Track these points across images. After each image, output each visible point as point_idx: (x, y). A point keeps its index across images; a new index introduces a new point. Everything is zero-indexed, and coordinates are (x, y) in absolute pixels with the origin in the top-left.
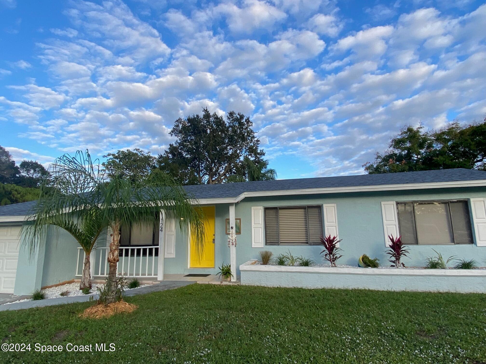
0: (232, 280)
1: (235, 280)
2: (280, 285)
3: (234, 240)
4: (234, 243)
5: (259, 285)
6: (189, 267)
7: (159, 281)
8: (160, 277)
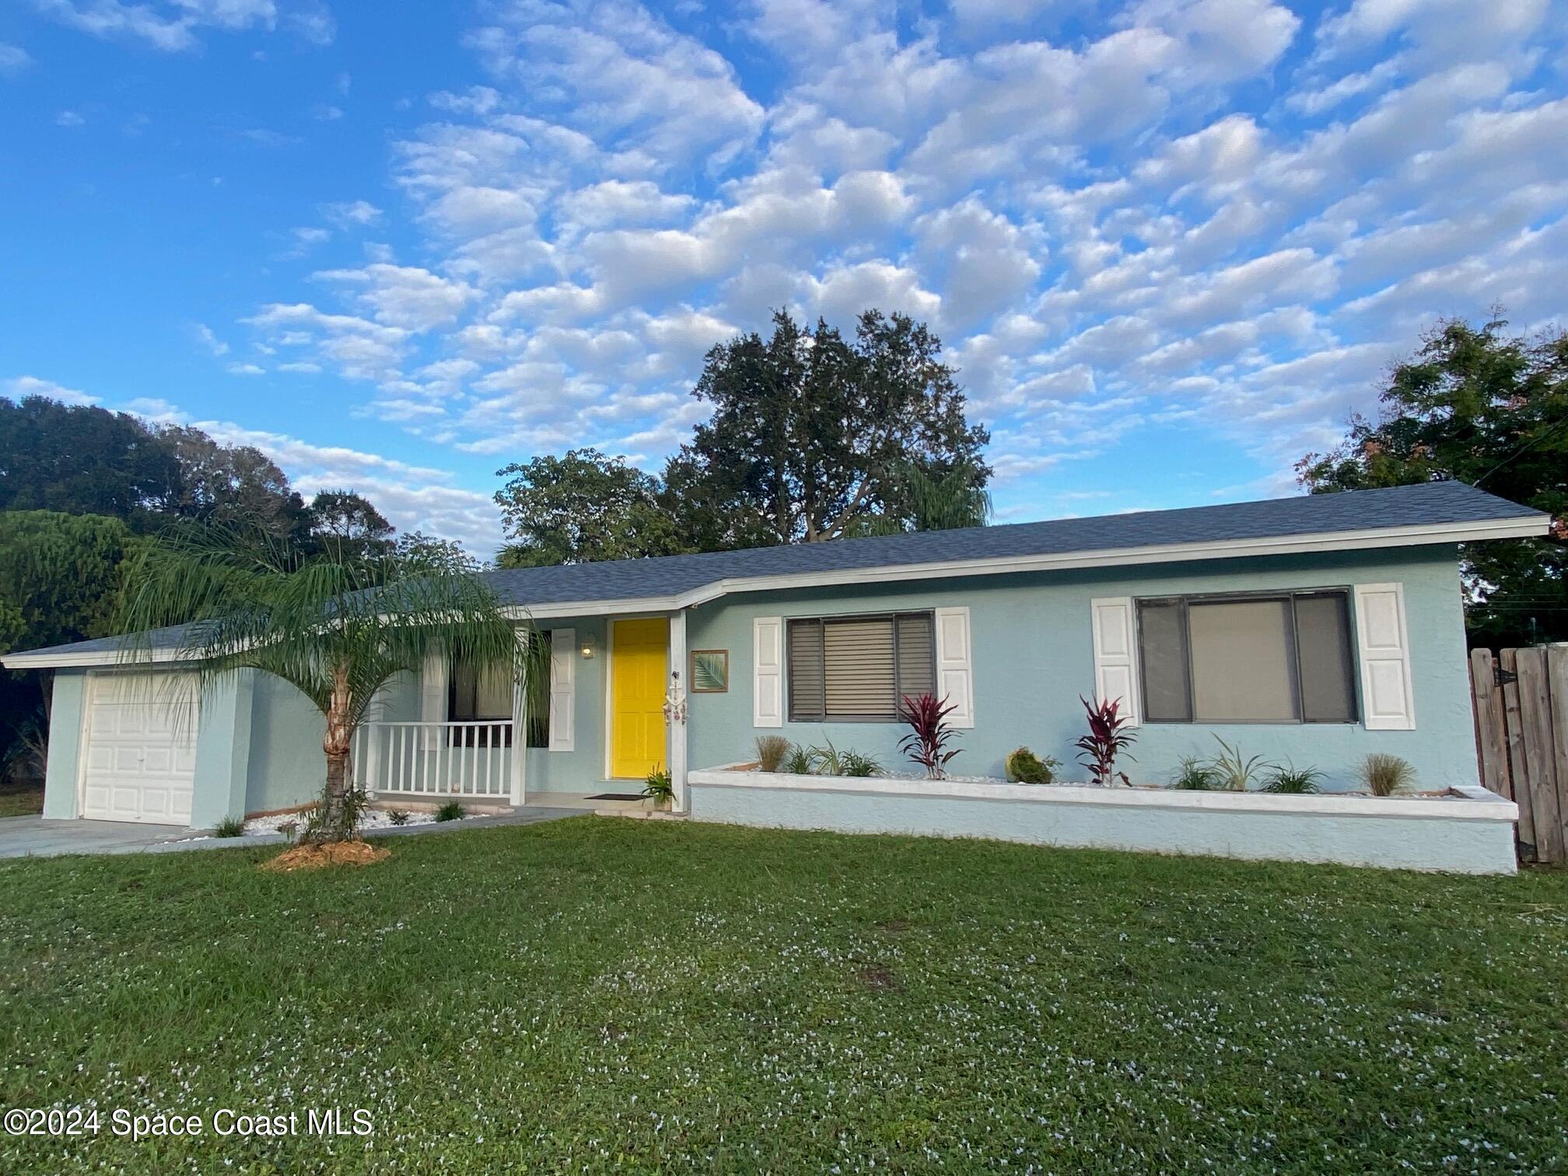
0: (675, 809)
1: (680, 810)
2: (782, 823)
3: (680, 707)
4: (681, 715)
5: (732, 821)
6: (607, 776)
7: (513, 807)
8: (516, 798)
